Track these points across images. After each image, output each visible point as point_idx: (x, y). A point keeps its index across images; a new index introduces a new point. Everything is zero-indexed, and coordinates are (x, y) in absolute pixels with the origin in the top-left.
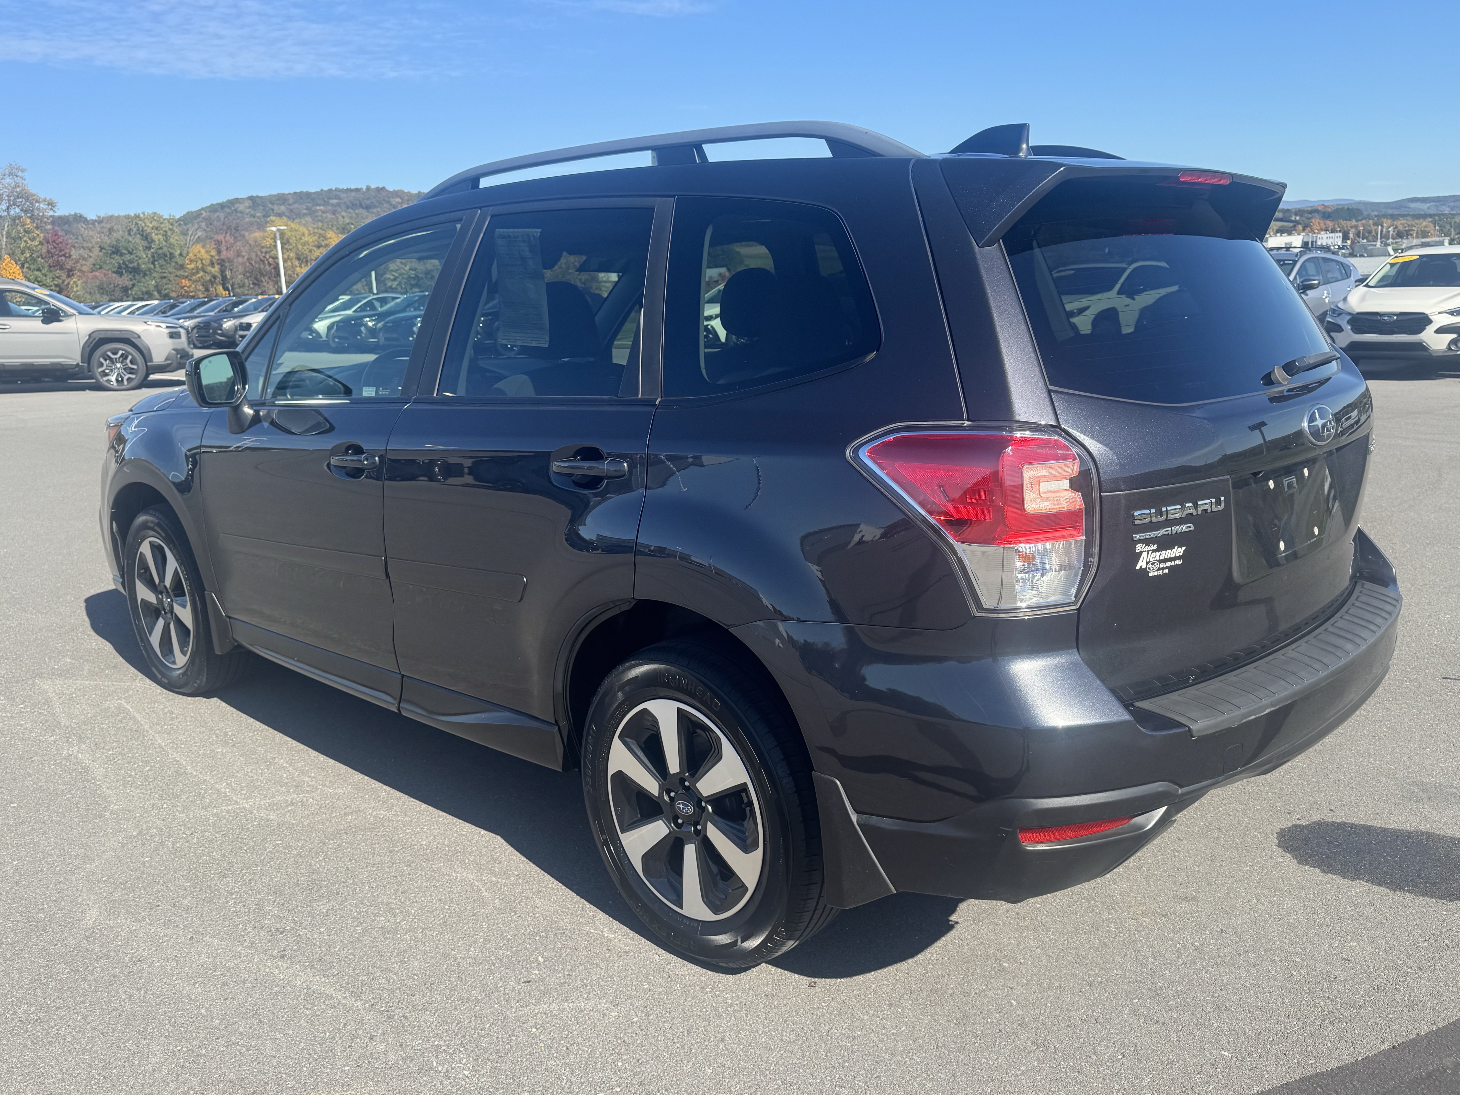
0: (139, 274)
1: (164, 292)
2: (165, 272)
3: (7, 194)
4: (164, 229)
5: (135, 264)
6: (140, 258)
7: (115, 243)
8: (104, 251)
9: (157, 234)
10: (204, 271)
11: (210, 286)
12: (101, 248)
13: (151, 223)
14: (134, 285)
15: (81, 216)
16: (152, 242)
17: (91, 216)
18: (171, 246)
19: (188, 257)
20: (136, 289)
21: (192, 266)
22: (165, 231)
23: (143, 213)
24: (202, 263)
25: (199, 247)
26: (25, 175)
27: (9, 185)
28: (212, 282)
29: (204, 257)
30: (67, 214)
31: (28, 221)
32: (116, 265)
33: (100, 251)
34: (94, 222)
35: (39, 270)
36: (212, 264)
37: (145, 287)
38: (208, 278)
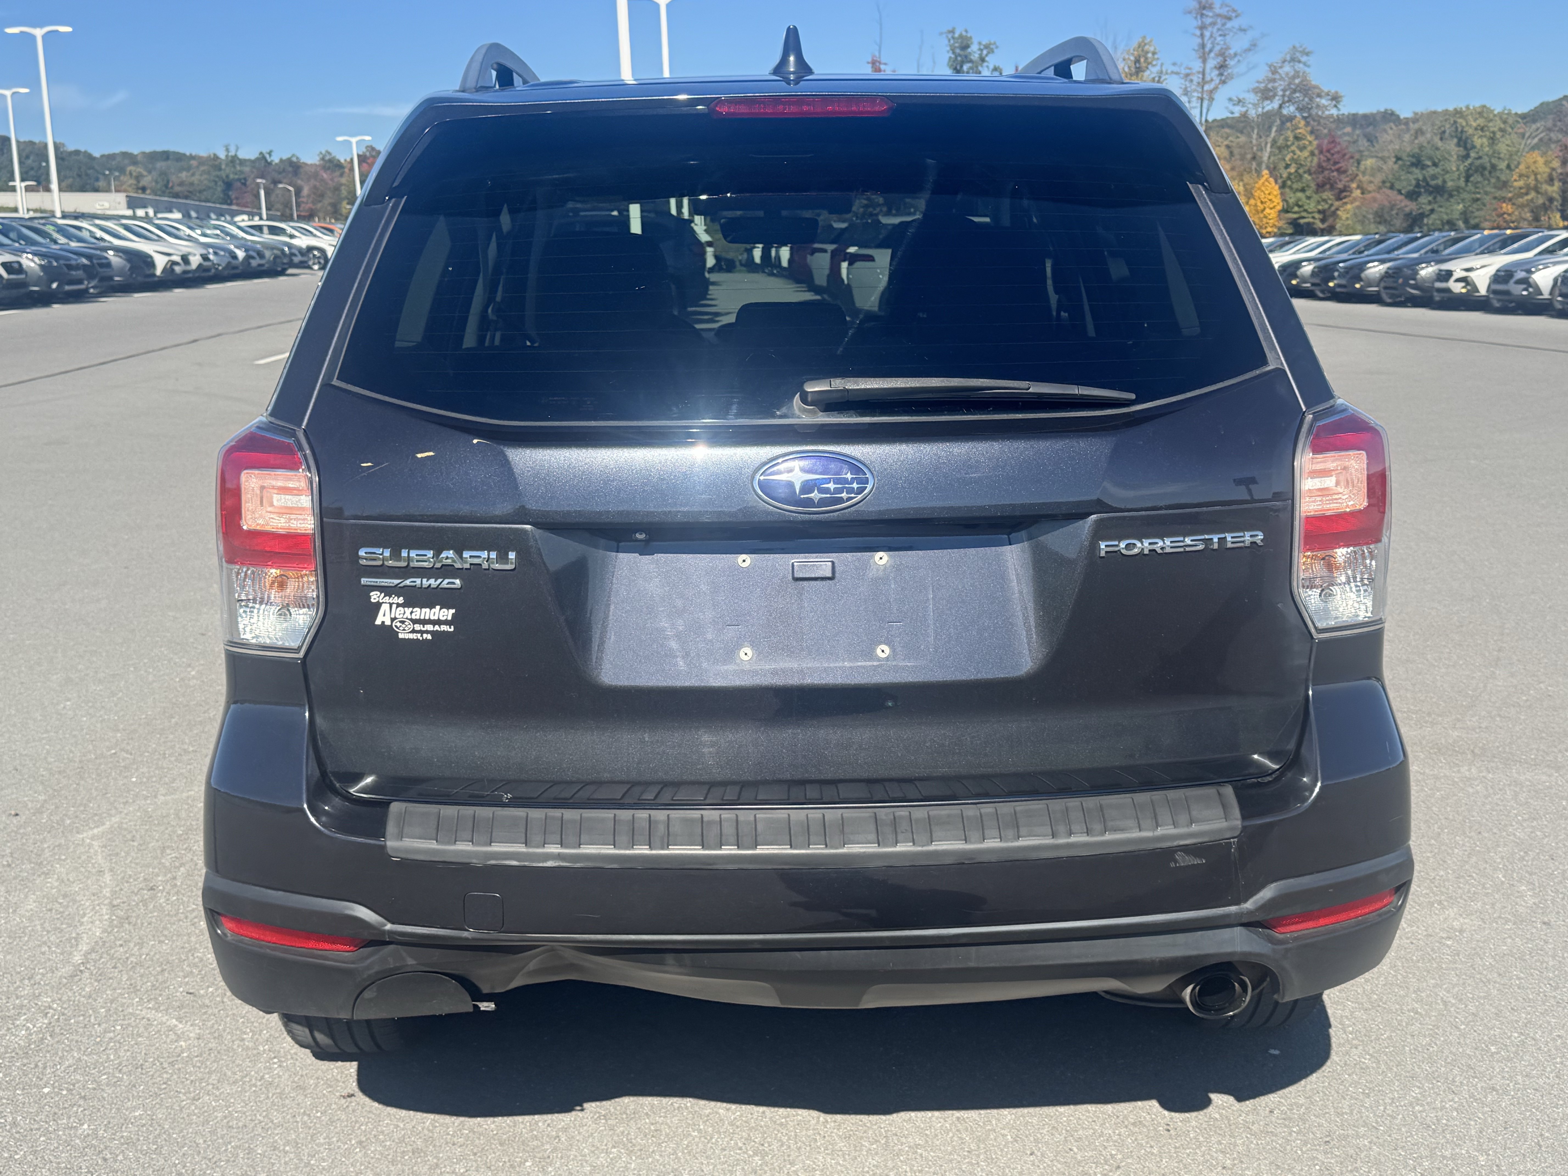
0: (1442, 196)
1: (1473, 222)
2: (1479, 193)
3: (1282, 87)
4: (1492, 129)
5: (1439, 182)
6: (1447, 172)
7: (1417, 150)
8: (1400, 162)
9: (1481, 137)
10: (1538, 192)
11: (1542, 213)
12: (1398, 159)
13: (1475, 120)
14: (1432, 211)
15: (1392, 114)
16: (1471, 149)
17: (1405, 113)
18: (1496, 154)
19: (1517, 170)
20: (1433, 216)
21: (1521, 183)
22: (1494, 133)
23: (1468, 107)
24: (1536, 179)
25: (1536, 156)
26: (1310, 60)
27: (1287, 74)
28: (1545, 208)
29: (1540, 170)
30: (1375, 111)
31: (1303, 123)
32: (1414, 182)
33: (1395, 163)
34: (1407, 122)
35: (1303, 190)
36: (1551, 180)
37: (1447, 214)
38: (1541, 201)
